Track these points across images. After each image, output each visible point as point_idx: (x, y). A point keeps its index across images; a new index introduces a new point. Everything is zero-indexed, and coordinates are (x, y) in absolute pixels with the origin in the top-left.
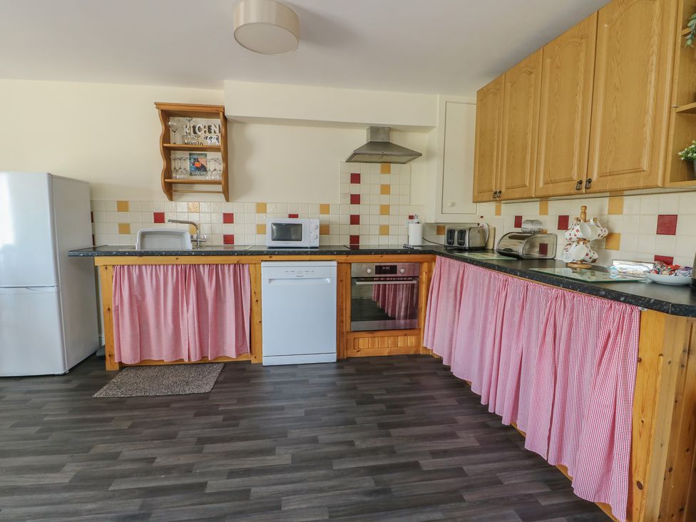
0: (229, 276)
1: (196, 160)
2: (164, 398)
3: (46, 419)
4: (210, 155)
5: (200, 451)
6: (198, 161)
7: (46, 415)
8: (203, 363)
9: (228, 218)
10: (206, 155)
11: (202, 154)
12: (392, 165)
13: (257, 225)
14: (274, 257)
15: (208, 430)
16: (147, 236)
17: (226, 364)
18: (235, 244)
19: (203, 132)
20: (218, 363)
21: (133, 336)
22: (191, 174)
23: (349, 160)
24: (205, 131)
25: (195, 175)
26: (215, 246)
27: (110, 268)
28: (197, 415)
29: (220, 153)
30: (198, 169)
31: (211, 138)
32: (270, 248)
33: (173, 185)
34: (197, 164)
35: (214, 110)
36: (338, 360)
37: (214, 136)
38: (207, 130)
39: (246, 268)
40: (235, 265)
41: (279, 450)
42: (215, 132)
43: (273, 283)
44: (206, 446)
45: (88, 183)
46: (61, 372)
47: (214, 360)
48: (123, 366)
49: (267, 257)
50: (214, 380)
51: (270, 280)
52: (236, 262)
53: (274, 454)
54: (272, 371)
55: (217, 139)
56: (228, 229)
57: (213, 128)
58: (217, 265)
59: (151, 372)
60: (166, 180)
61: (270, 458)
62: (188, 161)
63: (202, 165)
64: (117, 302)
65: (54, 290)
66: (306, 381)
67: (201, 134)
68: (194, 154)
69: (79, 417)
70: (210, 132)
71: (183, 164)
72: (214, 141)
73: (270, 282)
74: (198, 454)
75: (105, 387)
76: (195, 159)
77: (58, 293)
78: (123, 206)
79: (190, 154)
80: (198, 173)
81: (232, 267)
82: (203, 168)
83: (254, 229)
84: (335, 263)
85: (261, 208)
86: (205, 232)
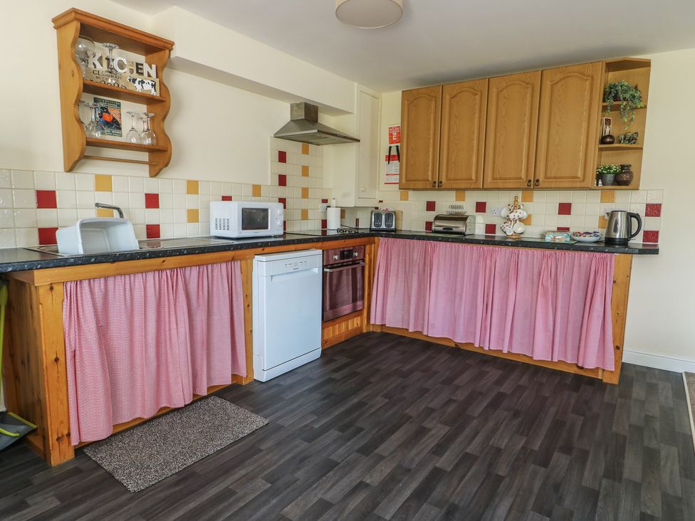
1: (104, 110)
4: (126, 106)
6: (107, 112)
9: (152, 201)
10: (120, 105)
11: (114, 103)
12: (310, 145)
13: (188, 210)
14: (267, 250)
18: (162, 238)
19: (126, 70)
23: (277, 136)
24: (132, 71)
27: (60, 288)
30: (108, 124)
38: (134, 68)
49: (260, 250)
55: (154, 86)
57: (147, 68)
60: (88, 140)
62: (93, 110)
63: (114, 119)
67: (123, 73)
68: (102, 100)
70: (140, 73)
72: (147, 87)
79: (96, 100)
80: (107, 130)
82: (115, 125)
83: (184, 217)
84: (320, 251)
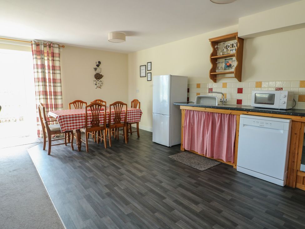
0: (226, 120)
2: (186, 166)
3: (153, 158)
5: (175, 188)
7: (154, 157)
8: (211, 159)
9: (240, 91)
10: (232, 59)
11: (230, 59)
14: (250, 113)
15: (186, 183)
16: (202, 98)
17: (222, 163)
18: (242, 104)
19: (230, 48)
20: (218, 161)
21: (188, 139)
22: (225, 69)
24: (231, 47)
25: (227, 69)
26: (231, 105)
27: (184, 110)
28: (189, 177)
29: (235, 57)
30: (228, 66)
31: (233, 50)
32: (256, 108)
33: (217, 75)
34: (228, 64)
35: (233, 36)
36: (285, 186)
37: (234, 48)
38: (232, 46)
39: (235, 117)
40: (230, 115)
41: (200, 205)
42: (235, 47)
43: (245, 127)
44: (179, 188)
45: (187, 77)
46: (168, 146)
47: (217, 159)
48: (185, 151)
49: (245, 112)
50: (209, 167)
51: (244, 125)
52: (230, 113)
53: (197, 205)
54: (239, 175)
55: (235, 50)
56: (240, 96)
57: (234, 45)
58: (221, 114)
59: (192, 155)
60: (211, 74)
61: (194, 205)
62: (224, 63)
63: (230, 64)
64: (185, 125)
65: (168, 116)
66: (251, 187)
67: (229, 49)
68: (227, 59)
69: (160, 161)
70: (233, 47)
71: (222, 65)
73: (243, 126)
74: (174, 189)
75: (174, 155)
76: (227, 62)
77: (170, 118)
78: (198, 86)
79: (225, 60)
80: (228, 68)
81: (228, 115)
82: (230, 66)
84: (288, 121)
85: (259, 85)
86: (228, 97)
